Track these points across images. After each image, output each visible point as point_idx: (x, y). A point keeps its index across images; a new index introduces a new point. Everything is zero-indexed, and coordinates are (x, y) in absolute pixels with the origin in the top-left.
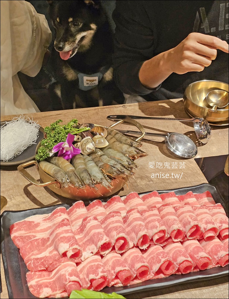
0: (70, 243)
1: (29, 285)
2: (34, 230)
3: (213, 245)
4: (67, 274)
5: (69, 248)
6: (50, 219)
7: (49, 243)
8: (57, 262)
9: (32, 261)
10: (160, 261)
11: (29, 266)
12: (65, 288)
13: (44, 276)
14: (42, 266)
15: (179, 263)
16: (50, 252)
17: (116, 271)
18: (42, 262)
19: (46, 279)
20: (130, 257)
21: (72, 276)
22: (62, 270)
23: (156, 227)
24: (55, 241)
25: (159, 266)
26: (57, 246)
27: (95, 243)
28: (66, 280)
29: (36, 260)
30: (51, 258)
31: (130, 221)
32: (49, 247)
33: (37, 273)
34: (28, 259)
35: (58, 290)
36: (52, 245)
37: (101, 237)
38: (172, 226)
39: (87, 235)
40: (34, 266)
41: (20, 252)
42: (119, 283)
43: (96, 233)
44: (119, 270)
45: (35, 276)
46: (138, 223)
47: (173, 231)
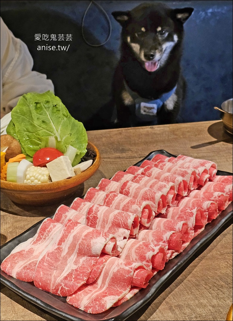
0: (102, 235)
1: (82, 308)
2: (31, 257)
3: (213, 186)
4: (123, 266)
5: (106, 240)
6: (41, 238)
7: (64, 254)
8: (97, 266)
9: (62, 284)
10: (192, 214)
11: (63, 292)
12: (132, 282)
13: (91, 291)
14: (80, 281)
15: (206, 209)
16: (76, 262)
17: (167, 238)
18: (75, 278)
19: (96, 292)
20: (160, 226)
21: (133, 263)
22: (111, 268)
23: (165, 186)
24: (77, 244)
25: (195, 218)
26: (85, 248)
27: (122, 225)
28: (129, 272)
29: (66, 281)
30: (84, 268)
31: (133, 193)
32: (68, 258)
33: (79, 293)
34: (55, 286)
35: (122, 291)
36: (72, 254)
37: (126, 215)
38: (176, 181)
39: (105, 224)
40: (69, 288)
41: (37, 285)
42: (174, 253)
43: (117, 214)
44: (170, 235)
45: (80, 296)
46: (146, 190)
47: (180, 185)
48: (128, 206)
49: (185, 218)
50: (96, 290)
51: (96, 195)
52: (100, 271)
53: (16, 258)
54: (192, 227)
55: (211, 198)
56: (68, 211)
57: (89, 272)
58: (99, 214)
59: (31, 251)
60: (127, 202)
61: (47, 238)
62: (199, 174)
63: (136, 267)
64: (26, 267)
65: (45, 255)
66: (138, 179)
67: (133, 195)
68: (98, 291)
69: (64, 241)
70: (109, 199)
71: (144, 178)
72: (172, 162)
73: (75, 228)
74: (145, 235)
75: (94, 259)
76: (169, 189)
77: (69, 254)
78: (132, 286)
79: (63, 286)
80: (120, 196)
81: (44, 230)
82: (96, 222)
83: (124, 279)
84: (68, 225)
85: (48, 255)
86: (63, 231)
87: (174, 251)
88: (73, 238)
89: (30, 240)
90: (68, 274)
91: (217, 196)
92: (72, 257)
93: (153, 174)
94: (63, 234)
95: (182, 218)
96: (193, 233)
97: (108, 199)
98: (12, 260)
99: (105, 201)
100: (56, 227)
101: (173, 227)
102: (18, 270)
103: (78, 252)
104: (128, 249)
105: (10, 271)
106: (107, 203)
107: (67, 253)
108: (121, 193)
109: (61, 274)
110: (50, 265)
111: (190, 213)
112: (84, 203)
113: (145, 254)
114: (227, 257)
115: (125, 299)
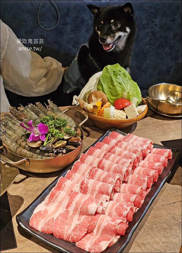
0: (94, 201)
1: (87, 250)
2: (48, 216)
3: (152, 157)
4: (110, 222)
5: (98, 205)
6: (51, 202)
7: (70, 214)
8: (93, 222)
9: (72, 234)
10: (144, 180)
11: (73, 239)
12: (116, 232)
13: (90, 238)
14: (83, 232)
15: (152, 176)
16: (79, 220)
17: (133, 200)
18: (80, 230)
19: (94, 238)
20: (126, 190)
21: (116, 220)
22: (102, 223)
23: (126, 162)
24: (78, 208)
25: (146, 184)
26: (84, 210)
27: (105, 193)
28: (115, 226)
29: (74, 232)
30: (84, 223)
31: (107, 168)
32: (73, 217)
33: (83, 239)
34: (67, 236)
35: (110, 237)
36: (76, 214)
37: (107, 186)
38: (132, 157)
39: (94, 192)
40: (77, 236)
41: (55, 235)
42: (137, 208)
43: (101, 186)
44: (135, 198)
45: (84, 242)
46: (115, 166)
47: (135, 160)
48: (106, 179)
49: (140, 183)
50: (93, 237)
51: (80, 167)
52: (95, 225)
53: (38, 217)
54: (145, 189)
55: (153, 167)
56: (66, 182)
57: (88, 226)
58: (89, 185)
59: (46, 211)
60: (105, 176)
61: (55, 201)
62: (144, 150)
63: (119, 223)
64: (47, 223)
65: (58, 216)
66: (108, 156)
67: (107, 169)
68: (95, 238)
69: (70, 206)
70: (93, 173)
71: (111, 156)
72: (125, 141)
73: (76, 197)
74: (118, 197)
75: (90, 217)
76: (129, 164)
77: (74, 214)
78: (116, 234)
79: (73, 235)
80: (100, 171)
81: (52, 196)
82: (87, 190)
83: (112, 230)
84: (71, 195)
85: (60, 216)
86: (68, 199)
87: (136, 207)
88: (76, 204)
89: (43, 203)
90: (74, 227)
91: (157, 166)
92: (76, 216)
93: (116, 151)
94: (69, 201)
95: (138, 183)
96: (145, 193)
97: (91, 173)
98: (36, 219)
99: (90, 175)
100: (61, 194)
101: (135, 191)
102: (42, 226)
103: (79, 213)
104: (110, 209)
105: (36, 227)
106: (91, 175)
107: (73, 214)
108: (98, 167)
109: (70, 228)
110: (63, 222)
111: (143, 180)
112: (74, 174)
113: (122, 213)
114: (165, 207)
115: (113, 243)
